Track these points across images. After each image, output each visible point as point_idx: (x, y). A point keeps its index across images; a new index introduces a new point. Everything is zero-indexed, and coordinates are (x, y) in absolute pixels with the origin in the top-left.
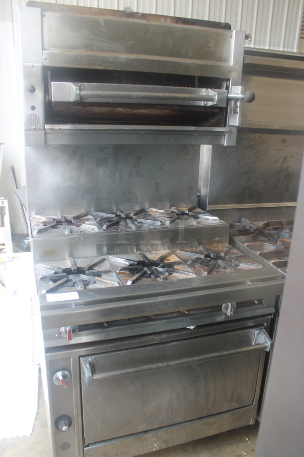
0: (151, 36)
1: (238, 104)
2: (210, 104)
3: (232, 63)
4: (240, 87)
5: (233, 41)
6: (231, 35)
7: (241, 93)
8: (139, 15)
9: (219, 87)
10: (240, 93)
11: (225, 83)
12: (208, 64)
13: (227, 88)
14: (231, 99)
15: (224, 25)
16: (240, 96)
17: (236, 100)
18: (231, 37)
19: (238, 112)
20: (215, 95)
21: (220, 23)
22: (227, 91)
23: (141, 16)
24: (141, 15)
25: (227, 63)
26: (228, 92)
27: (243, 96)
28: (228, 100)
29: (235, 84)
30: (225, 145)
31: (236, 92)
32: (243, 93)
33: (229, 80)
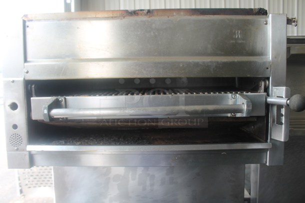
0: (154, 33)
1: (283, 111)
2: (239, 115)
3: (270, 57)
4: (284, 88)
5: (269, 29)
6: (266, 21)
7: (286, 97)
8: (144, 11)
9: (255, 89)
10: (284, 97)
11: (263, 83)
12: (236, 61)
13: (266, 90)
14: (273, 105)
15: (257, 11)
16: (283, 101)
17: (280, 107)
18: (266, 24)
19: (283, 122)
20: (243, 103)
21: (251, 10)
22: (265, 94)
23: (147, 13)
24: (147, 11)
25: (264, 57)
26: (268, 95)
27: (288, 101)
28: (268, 106)
29: (277, 84)
30: (268, 164)
31: (279, 95)
32: (289, 97)
33: (268, 79)
